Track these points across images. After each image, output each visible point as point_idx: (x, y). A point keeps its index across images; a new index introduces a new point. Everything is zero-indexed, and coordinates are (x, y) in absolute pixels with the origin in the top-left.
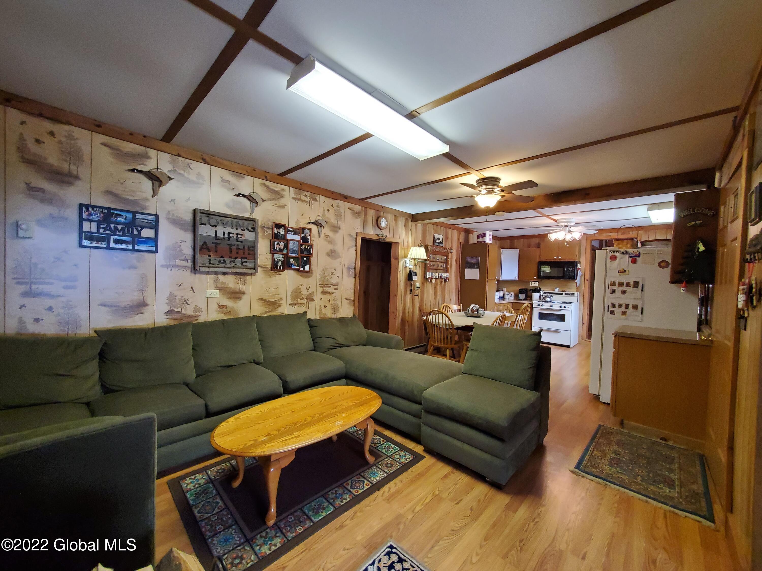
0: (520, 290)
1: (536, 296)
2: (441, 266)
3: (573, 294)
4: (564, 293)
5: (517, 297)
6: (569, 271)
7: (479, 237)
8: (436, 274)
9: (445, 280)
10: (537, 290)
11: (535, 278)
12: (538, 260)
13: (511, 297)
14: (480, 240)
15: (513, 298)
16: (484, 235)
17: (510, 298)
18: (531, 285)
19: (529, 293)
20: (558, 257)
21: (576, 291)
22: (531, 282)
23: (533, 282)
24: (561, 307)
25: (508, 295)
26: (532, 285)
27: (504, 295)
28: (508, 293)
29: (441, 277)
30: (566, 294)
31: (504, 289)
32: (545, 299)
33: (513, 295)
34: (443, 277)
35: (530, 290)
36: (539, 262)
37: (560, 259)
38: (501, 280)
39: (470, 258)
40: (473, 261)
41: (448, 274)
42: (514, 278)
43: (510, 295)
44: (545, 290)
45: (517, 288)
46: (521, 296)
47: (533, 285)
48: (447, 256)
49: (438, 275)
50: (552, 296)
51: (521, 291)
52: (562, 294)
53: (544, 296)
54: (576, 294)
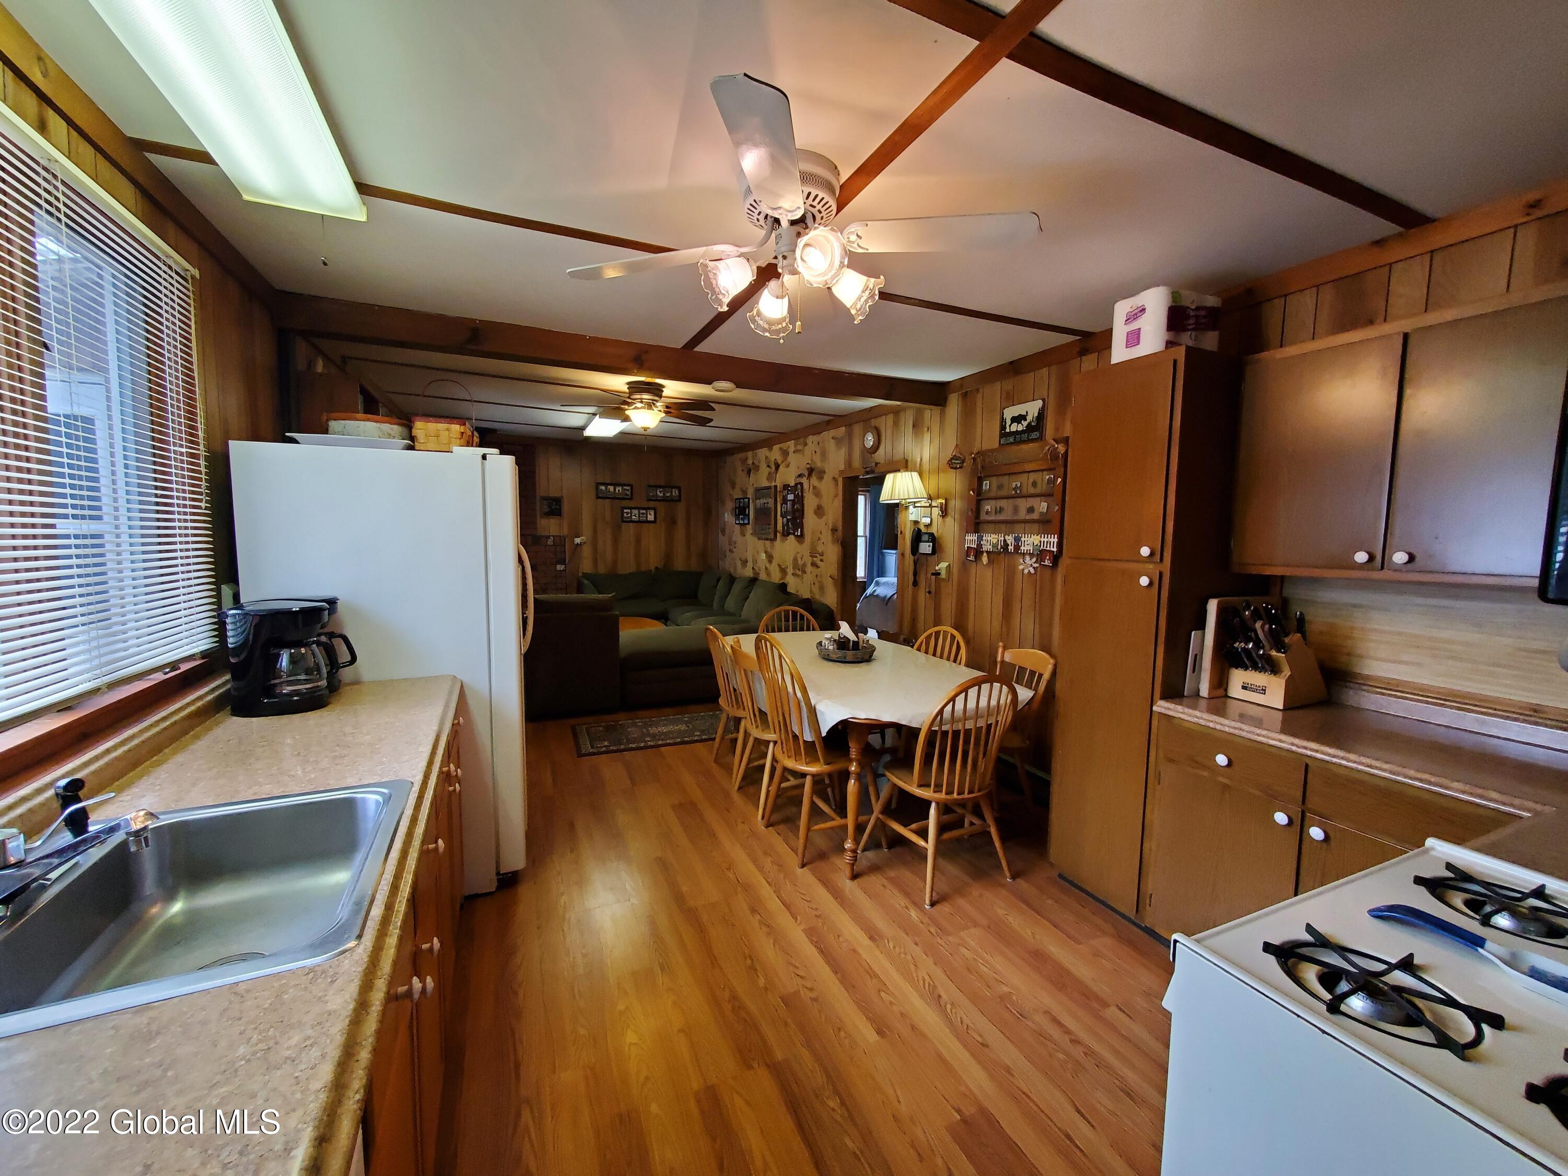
2: (1030, 510)
8: (996, 539)
29: (1017, 548)
34: (1023, 549)
41: (1053, 539)
49: (1005, 541)
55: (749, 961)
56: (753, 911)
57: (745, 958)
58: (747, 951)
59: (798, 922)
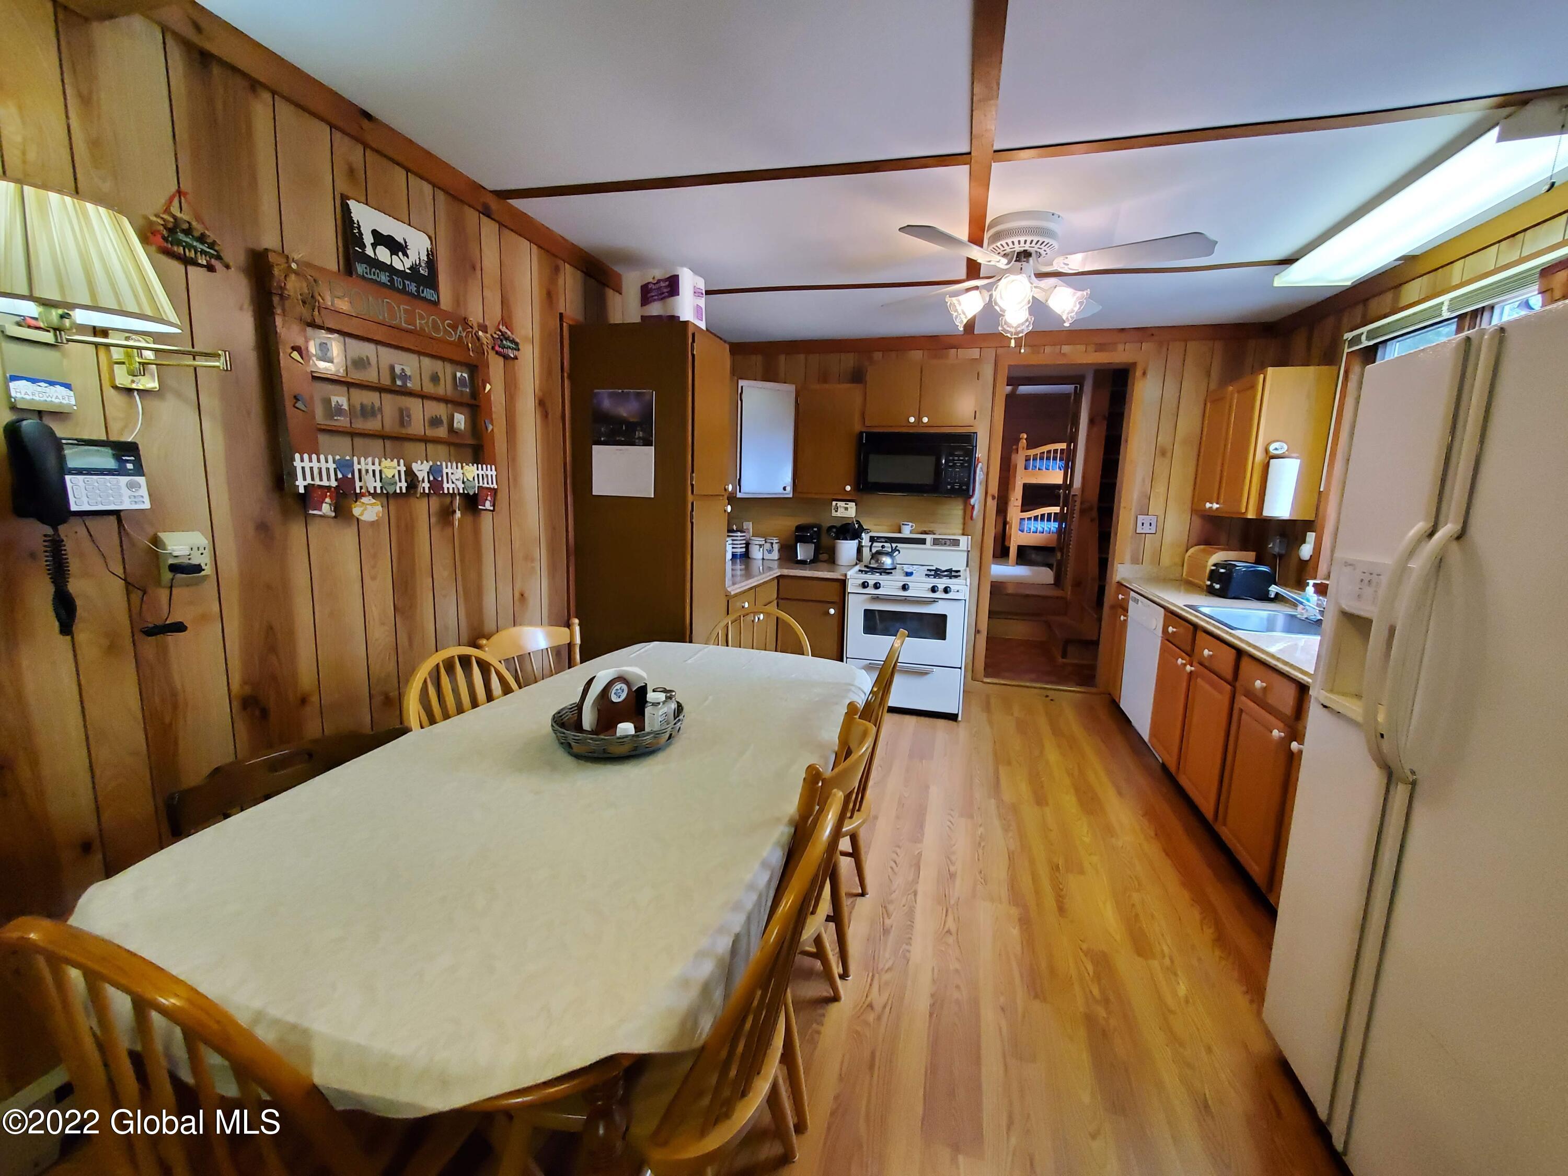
0: (799, 528)
1: (847, 549)
2: (435, 422)
3: (956, 543)
4: (929, 538)
5: (788, 554)
6: (954, 466)
7: (647, 294)
8: (392, 468)
9: (472, 502)
10: (850, 531)
11: (848, 488)
12: (858, 428)
13: (770, 552)
14: (655, 309)
15: (775, 555)
16: (672, 286)
17: (767, 556)
18: (834, 514)
19: (825, 540)
20: (919, 419)
21: (961, 532)
22: (834, 503)
23: (839, 503)
24: (934, 589)
25: (761, 546)
26: (839, 514)
27: (747, 545)
28: (761, 541)
29: (436, 485)
30: (936, 542)
31: (748, 525)
32: (877, 561)
33: (776, 547)
34: (447, 486)
35: (830, 528)
36: (861, 433)
37: (926, 426)
38: (739, 495)
39: (611, 395)
40: (627, 410)
41: (491, 472)
42: (781, 490)
43: (768, 546)
44: (876, 527)
45: (788, 523)
46: (803, 552)
47: (841, 513)
48: (476, 369)
49: (410, 473)
50: (896, 550)
51: (802, 534)
52: (923, 542)
53: (874, 550)
54: (964, 541)
55: (983, 844)
56: (952, 876)
57: (983, 847)
58: (980, 851)
59: (920, 850)
